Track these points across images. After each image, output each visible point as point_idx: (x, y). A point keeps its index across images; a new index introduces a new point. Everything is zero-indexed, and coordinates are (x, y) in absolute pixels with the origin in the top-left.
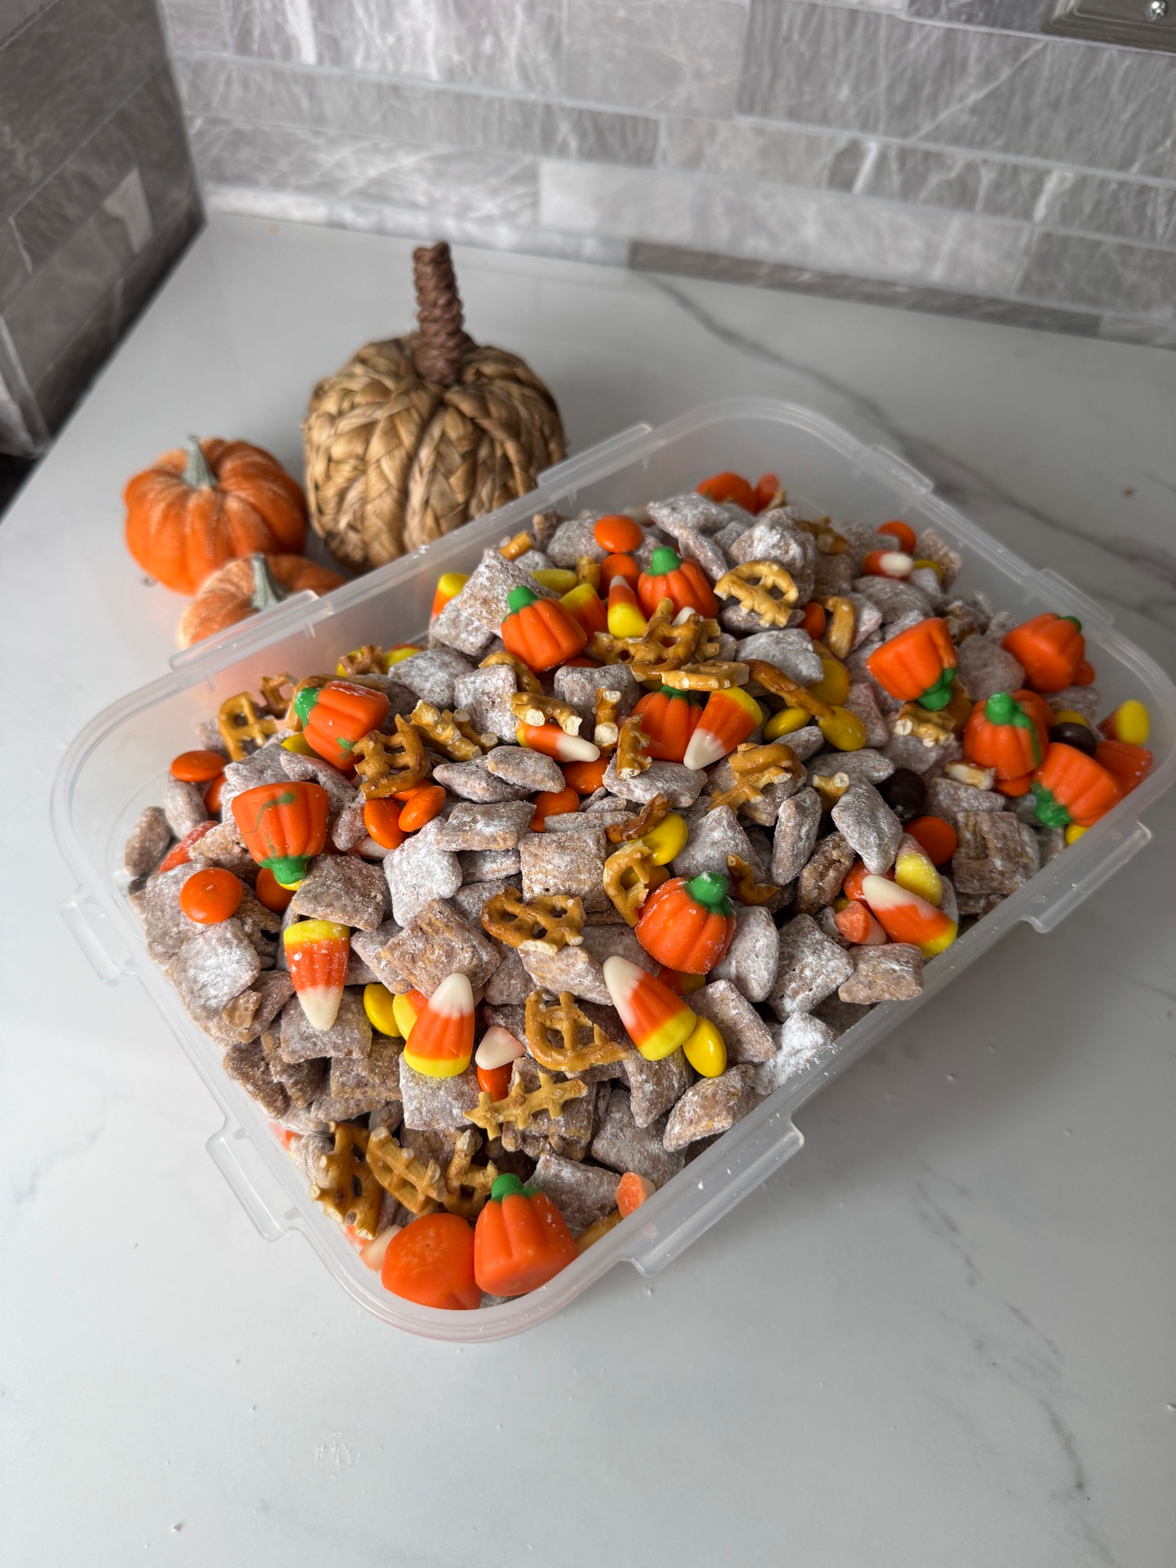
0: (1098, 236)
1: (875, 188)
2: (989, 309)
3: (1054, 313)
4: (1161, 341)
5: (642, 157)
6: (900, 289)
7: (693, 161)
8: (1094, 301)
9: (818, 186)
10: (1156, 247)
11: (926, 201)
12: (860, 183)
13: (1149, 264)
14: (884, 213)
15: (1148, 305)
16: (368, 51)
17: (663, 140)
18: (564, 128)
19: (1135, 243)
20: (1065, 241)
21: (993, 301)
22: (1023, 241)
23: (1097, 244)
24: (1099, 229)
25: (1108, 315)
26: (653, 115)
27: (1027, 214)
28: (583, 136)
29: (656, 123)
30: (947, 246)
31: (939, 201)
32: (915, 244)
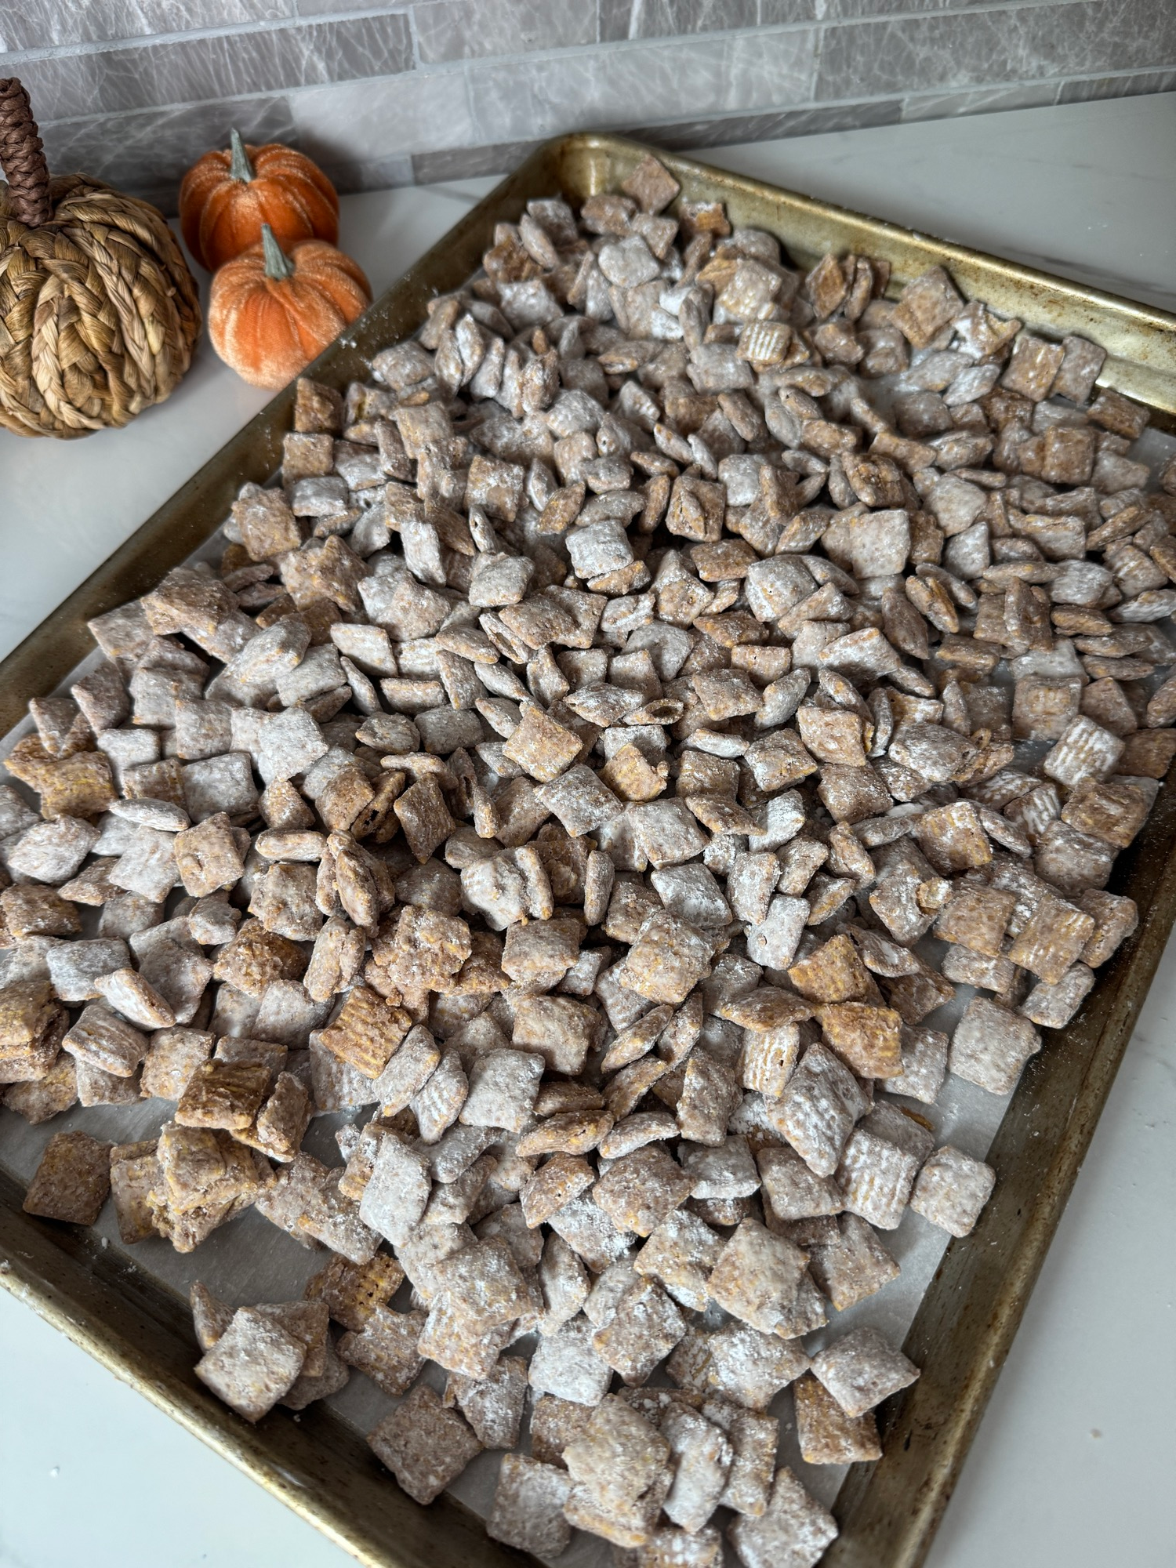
0: (882, 19)
1: (649, 31)
2: (791, 123)
3: (854, 110)
4: (962, 110)
5: (398, 61)
6: (699, 128)
7: (455, 51)
8: (891, 87)
9: (592, 41)
10: (941, 14)
11: (704, 28)
12: (633, 28)
13: (937, 33)
14: (664, 51)
15: (942, 78)
16: (63, 24)
17: (417, 38)
18: (306, 50)
19: (920, 16)
20: (850, 32)
21: (791, 115)
22: (810, 46)
23: (885, 25)
24: (881, 11)
25: (906, 97)
26: (400, 12)
27: (809, 16)
28: (329, 56)
29: (405, 16)
30: (735, 72)
31: (718, 25)
32: (702, 78)
